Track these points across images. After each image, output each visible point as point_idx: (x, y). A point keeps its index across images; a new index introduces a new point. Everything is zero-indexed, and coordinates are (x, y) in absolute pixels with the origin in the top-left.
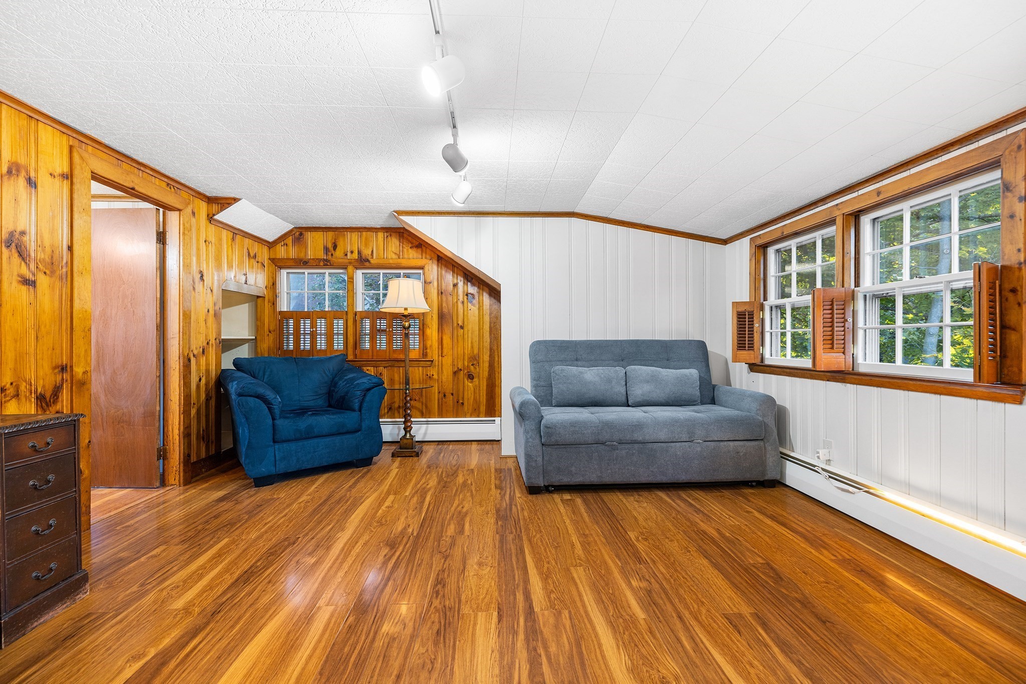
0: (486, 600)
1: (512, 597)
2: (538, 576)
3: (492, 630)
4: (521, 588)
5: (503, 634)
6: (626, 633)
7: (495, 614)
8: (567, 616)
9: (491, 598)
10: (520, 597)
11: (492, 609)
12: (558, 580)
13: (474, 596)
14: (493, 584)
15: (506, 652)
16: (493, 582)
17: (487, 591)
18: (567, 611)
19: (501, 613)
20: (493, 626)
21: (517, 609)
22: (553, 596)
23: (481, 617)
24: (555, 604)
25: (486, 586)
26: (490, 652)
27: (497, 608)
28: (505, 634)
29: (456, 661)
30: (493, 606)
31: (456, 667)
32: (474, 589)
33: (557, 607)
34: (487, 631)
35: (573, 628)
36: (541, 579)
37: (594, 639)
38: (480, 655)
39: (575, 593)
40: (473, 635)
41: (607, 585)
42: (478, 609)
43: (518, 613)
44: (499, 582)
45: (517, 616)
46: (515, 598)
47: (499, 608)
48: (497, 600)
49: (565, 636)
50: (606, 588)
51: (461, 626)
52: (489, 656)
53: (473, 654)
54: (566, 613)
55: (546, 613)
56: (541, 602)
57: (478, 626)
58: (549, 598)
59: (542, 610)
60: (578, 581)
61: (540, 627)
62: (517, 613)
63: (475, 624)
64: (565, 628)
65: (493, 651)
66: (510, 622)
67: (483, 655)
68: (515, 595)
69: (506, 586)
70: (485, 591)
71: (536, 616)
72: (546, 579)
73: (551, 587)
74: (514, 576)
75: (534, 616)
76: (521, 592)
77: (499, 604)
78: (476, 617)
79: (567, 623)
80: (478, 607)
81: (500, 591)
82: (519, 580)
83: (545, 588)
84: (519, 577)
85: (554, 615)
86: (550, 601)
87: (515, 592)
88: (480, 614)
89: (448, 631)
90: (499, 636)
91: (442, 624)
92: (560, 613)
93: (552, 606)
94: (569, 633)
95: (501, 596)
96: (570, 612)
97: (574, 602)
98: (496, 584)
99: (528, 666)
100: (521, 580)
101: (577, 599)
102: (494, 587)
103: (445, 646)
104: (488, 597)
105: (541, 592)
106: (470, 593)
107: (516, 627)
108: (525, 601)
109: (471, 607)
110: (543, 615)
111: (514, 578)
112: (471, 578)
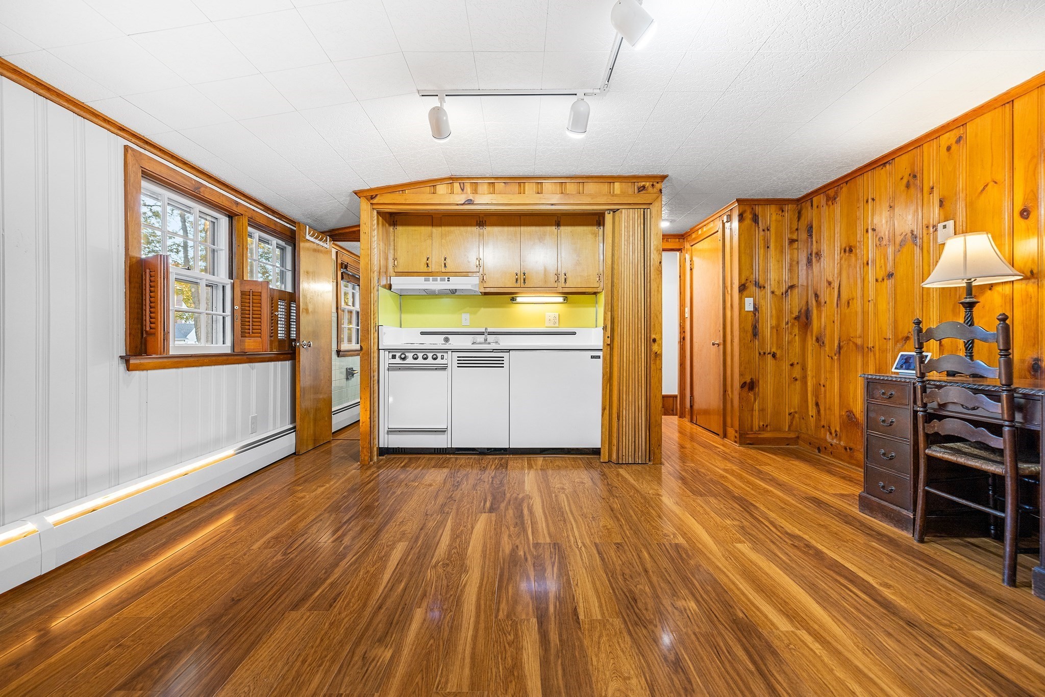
0: (597, 634)
1: (565, 637)
2: (527, 673)
3: (581, 601)
4: (553, 651)
5: (570, 598)
6: (448, 596)
7: (582, 617)
8: (501, 613)
9: (591, 636)
10: (554, 637)
11: (587, 623)
12: (497, 664)
13: (615, 640)
14: (594, 659)
15: (565, 584)
16: (595, 663)
17: (599, 648)
18: (499, 617)
19: (575, 618)
20: (581, 605)
21: (557, 621)
22: (511, 638)
23: (597, 614)
24: (511, 626)
25: (604, 655)
26: (579, 584)
27: (581, 623)
28: (568, 597)
29: (606, 579)
30: (587, 626)
31: (604, 575)
32: (620, 652)
33: (510, 622)
34: (586, 600)
35: (499, 601)
36: (521, 668)
37: (483, 592)
38: (587, 583)
39: (481, 641)
40: (599, 597)
41: (429, 653)
42: (603, 623)
43: (555, 617)
44: (586, 663)
45: (557, 614)
46: (560, 635)
47: (579, 623)
48: (583, 634)
49: (510, 594)
50: (434, 648)
51: (615, 605)
52: (579, 582)
53: (594, 583)
54: (501, 615)
55: (524, 617)
56: (528, 630)
57: (597, 604)
58: (516, 635)
59: (528, 620)
60: (468, 660)
61: (533, 602)
62: (557, 617)
63: (601, 606)
64: (507, 601)
65: (577, 585)
66: (563, 608)
67: (585, 582)
68: (560, 641)
69: (574, 656)
70: (602, 646)
71: (535, 613)
72: (515, 666)
73: (510, 651)
74: (564, 675)
75: (537, 613)
76: (552, 645)
77: (580, 628)
78: (603, 614)
79: (503, 605)
80: (605, 625)
81: (582, 646)
82: (556, 665)
83: (519, 649)
84: (557, 671)
85: (515, 614)
86: (517, 630)
87: (561, 645)
88: (599, 617)
89: (626, 602)
90: (573, 596)
91: (635, 607)
92: (508, 616)
93: (515, 625)
94: (505, 596)
95: (579, 639)
96: (496, 617)
97: (486, 628)
98: (589, 659)
99: (546, 575)
100: (552, 664)
101: (481, 633)
102: (591, 652)
103: (622, 589)
104: (595, 639)
105: (525, 643)
106: (622, 645)
107: (558, 603)
108: (547, 631)
109: (612, 625)
110: (527, 614)
111: (564, 670)
112: (632, 672)
